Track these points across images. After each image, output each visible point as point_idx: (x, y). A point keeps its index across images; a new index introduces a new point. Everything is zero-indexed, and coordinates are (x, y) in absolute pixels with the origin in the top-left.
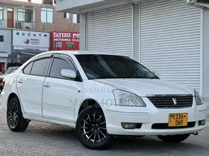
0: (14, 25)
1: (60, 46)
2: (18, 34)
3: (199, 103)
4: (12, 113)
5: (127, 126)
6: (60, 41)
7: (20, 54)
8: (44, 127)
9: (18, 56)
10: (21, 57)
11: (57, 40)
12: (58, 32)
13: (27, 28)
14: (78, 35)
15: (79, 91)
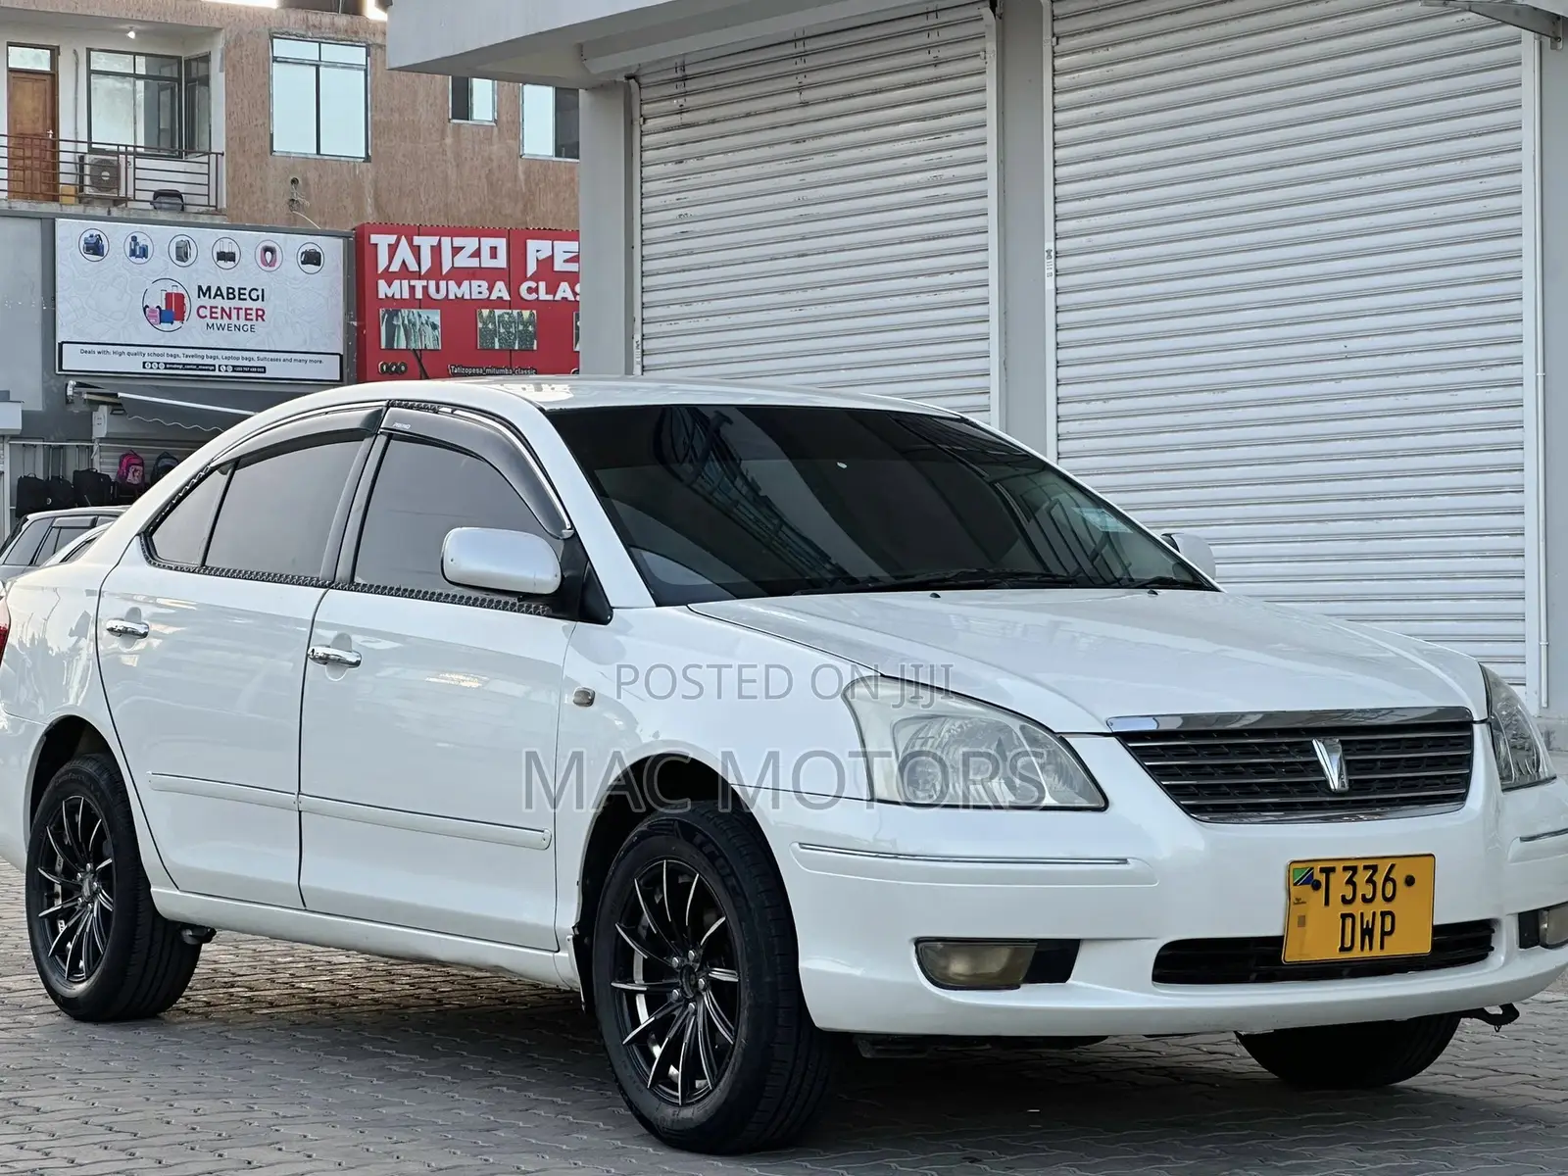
0: (67, 178)
1: (430, 340)
2: (95, 248)
3: (1521, 774)
4: (69, 873)
5: (959, 967)
6: (427, 302)
7: (117, 407)
8: (320, 984)
9: (102, 423)
10: (123, 427)
11: (399, 289)
12: (409, 232)
13: (169, 200)
14: (563, 249)
15: (587, 699)
